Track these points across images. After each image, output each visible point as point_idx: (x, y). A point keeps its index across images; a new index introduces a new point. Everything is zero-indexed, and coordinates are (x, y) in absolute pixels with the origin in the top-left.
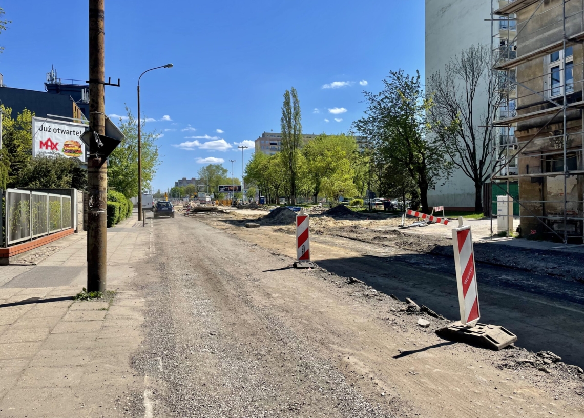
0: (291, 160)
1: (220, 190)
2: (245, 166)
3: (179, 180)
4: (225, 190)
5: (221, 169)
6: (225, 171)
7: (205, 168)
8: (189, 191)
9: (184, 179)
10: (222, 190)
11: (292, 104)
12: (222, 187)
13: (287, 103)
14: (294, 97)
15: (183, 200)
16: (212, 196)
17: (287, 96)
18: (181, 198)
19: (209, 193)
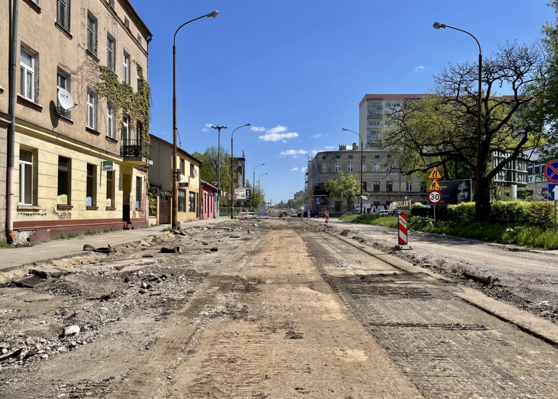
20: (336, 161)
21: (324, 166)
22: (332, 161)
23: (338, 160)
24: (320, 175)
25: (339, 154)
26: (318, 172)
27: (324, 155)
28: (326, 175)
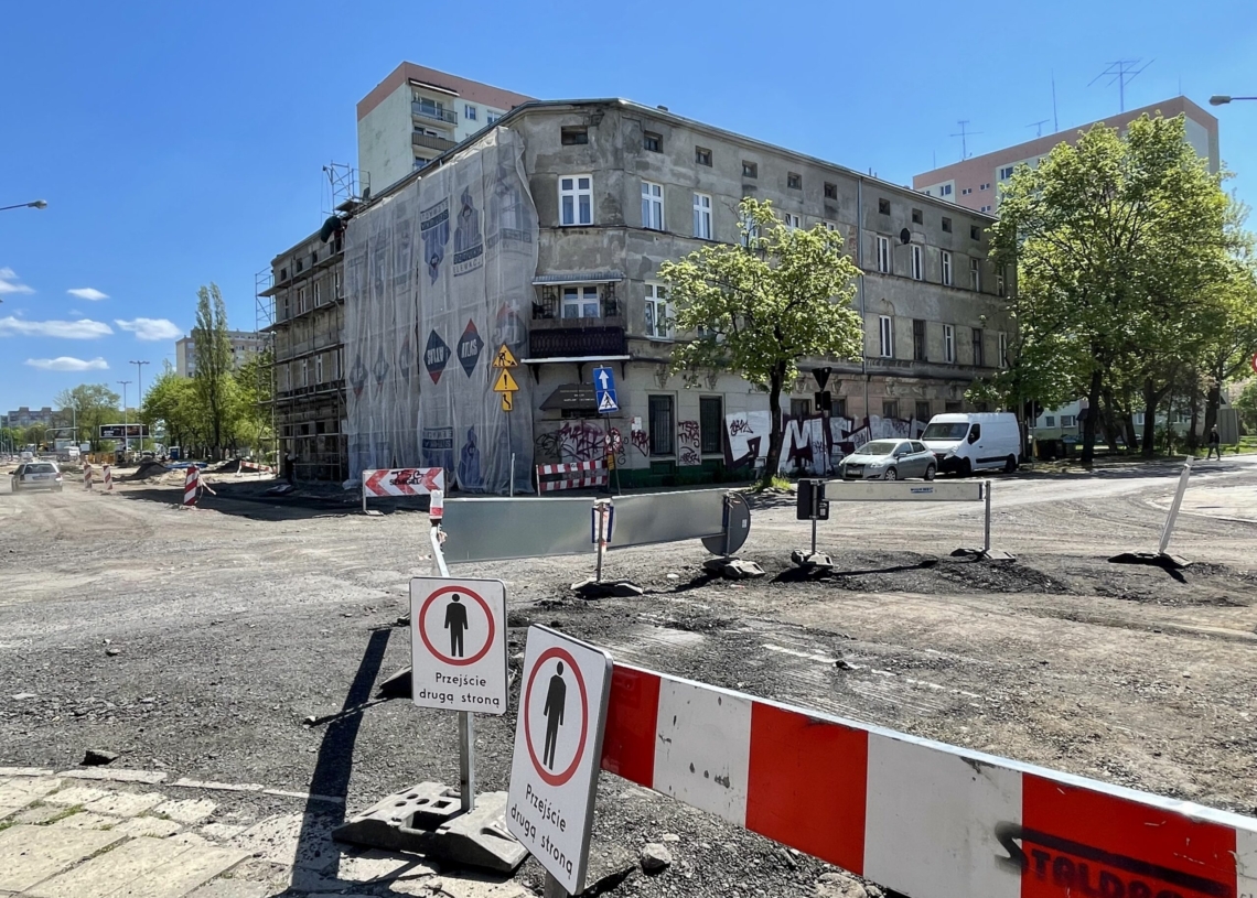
0: (213, 391)
1: (103, 434)
2: (143, 396)
3: (11, 413)
4: (114, 434)
5: (106, 394)
6: (114, 398)
7: (71, 393)
8: (34, 437)
9: (24, 411)
10: (108, 433)
11: (212, 308)
12: (108, 428)
13: (204, 306)
14: (216, 296)
15: (20, 455)
16: (86, 446)
17: (203, 294)
18: (15, 450)
19: (80, 439)
20: (645, 166)
21: (568, 185)
22: (628, 156)
23: (651, 157)
24: (545, 241)
25: (657, 128)
26: (534, 218)
27: (574, 121)
28: (589, 239)
